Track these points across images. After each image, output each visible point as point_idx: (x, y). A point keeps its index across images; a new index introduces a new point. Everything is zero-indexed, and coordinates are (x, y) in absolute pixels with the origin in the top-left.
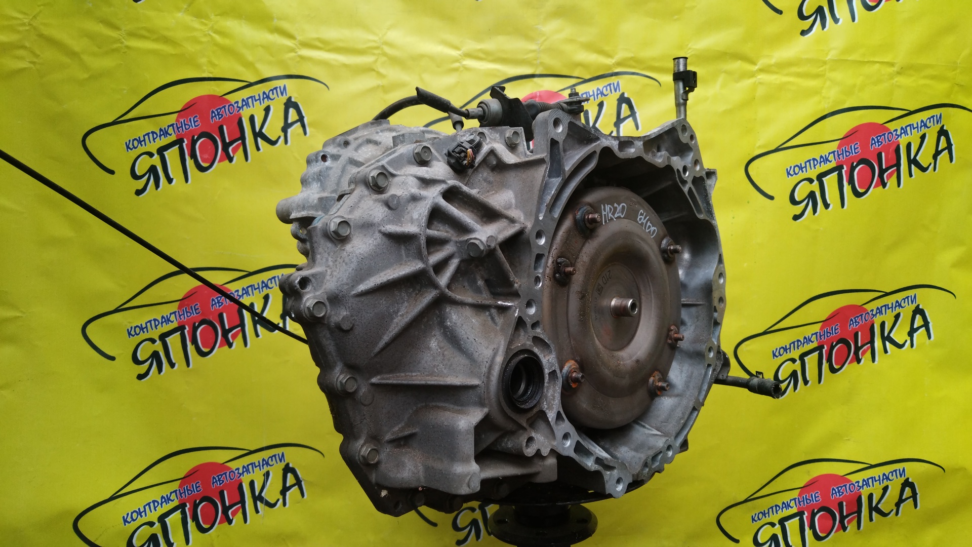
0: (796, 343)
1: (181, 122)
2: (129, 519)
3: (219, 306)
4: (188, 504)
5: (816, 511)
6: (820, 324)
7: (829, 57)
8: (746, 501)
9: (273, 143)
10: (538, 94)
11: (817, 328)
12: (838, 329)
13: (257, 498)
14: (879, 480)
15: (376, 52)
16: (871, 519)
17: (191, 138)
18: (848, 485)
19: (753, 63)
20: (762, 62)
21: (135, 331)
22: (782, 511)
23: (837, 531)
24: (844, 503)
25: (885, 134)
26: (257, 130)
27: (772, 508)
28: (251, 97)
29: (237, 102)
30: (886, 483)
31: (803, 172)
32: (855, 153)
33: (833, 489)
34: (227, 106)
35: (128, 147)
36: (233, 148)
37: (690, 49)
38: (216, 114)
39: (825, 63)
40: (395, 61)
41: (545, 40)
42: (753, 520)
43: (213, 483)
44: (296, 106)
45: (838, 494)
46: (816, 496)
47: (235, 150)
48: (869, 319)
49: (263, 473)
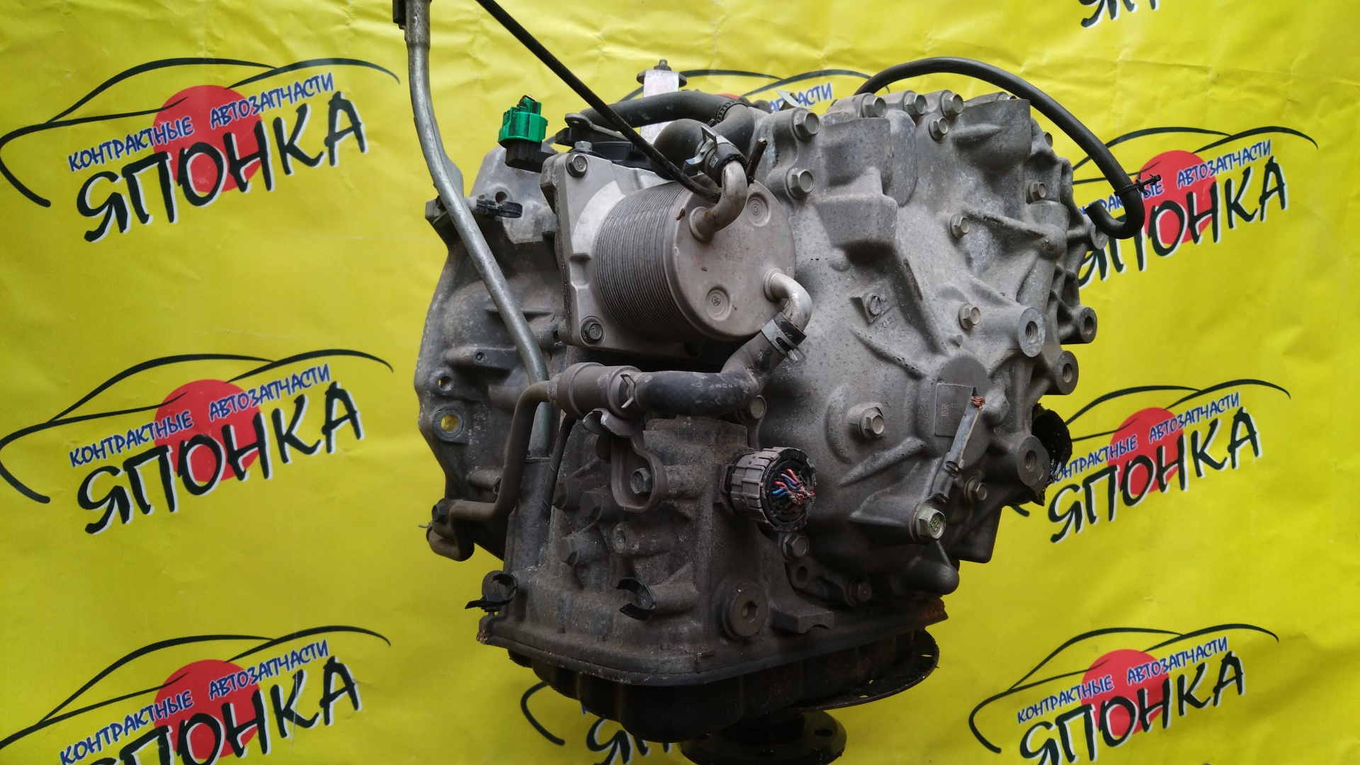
0: (1079, 463)
1: (163, 127)
2: (71, 756)
3: (223, 415)
4: (170, 728)
5: (1107, 703)
6: (1111, 436)
7: (1120, 58)
8: (1011, 691)
9: (311, 162)
11: (1106, 441)
12: (1135, 442)
13: (284, 714)
14: (1193, 656)
15: (472, 28)
16: (1181, 713)
17: (178, 152)
18: (1151, 665)
19: (1019, 64)
20: (1030, 62)
21: (83, 456)
22: (1061, 705)
23: (1136, 731)
24: (1146, 691)
25: (1197, 167)
26: (286, 141)
27: (1046, 700)
28: (276, 91)
29: (254, 98)
32: (1157, 193)
33: (1131, 671)
34: (238, 104)
35: (73, 164)
36: (246, 169)
37: (930, 39)
38: (220, 115)
39: (1115, 65)
41: (724, 20)
42: (1020, 718)
43: (212, 692)
44: (348, 107)
45: (1137, 677)
46: (1107, 681)
47: (250, 173)
48: (1176, 428)
49: (293, 675)
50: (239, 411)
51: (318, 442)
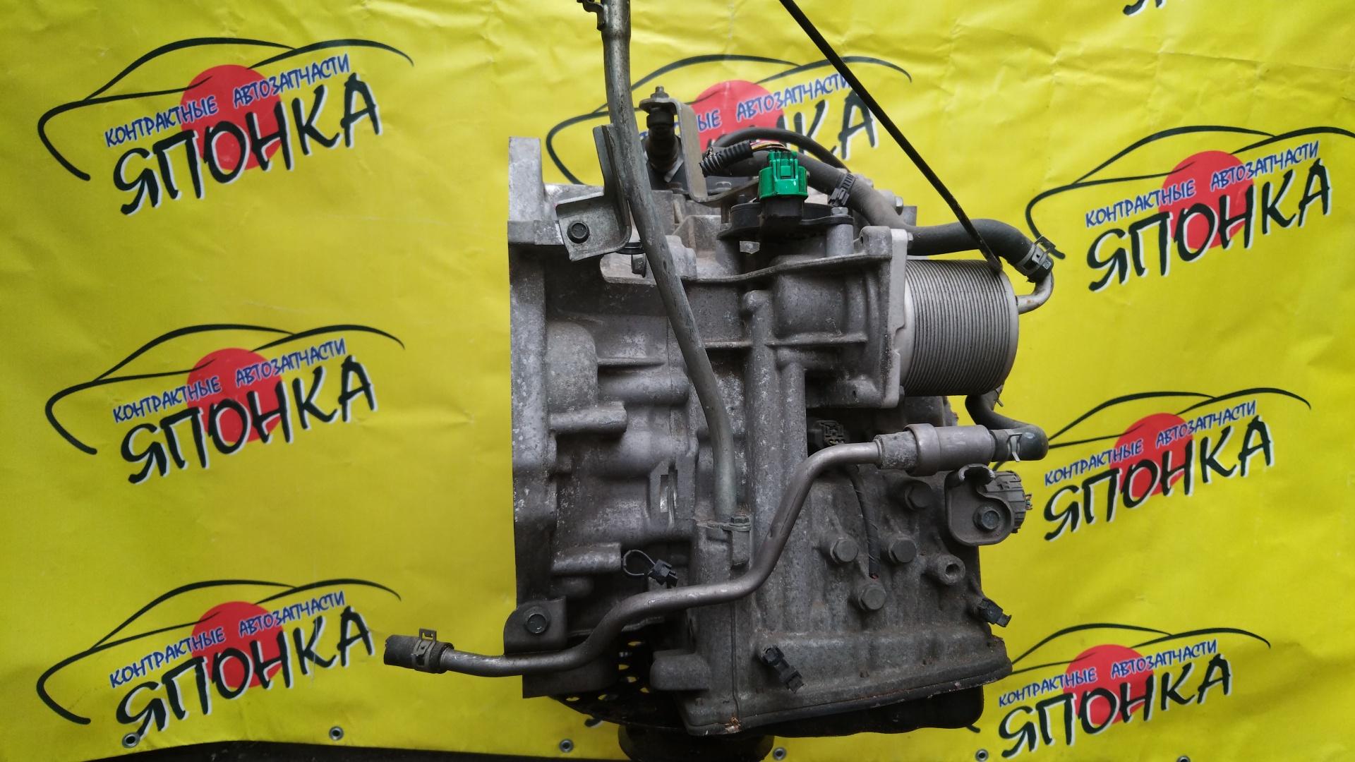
0: (1079, 465)
1: (189, 105)
2: (119, 679)
3: (249, 382)
4: (205, 658)
5: (1088, 693)
6: (1116, 440)
7: (1162, 49)
9: (328, 143)
10: (728, 86)
11: (1111, 445)
12: (1140, 446)
13: (305, 654)
14: (1180, 656)
15: (485, 9)
16: (1163, 707)
17: (204, 130)
18: (1136, 661)
19: (1050, 52)
20: (1063, 52)
21: (125, 413)
23: (1116, 721)
24: (1129, 685)
25: (1234, 168)
27: (1028, 687)
28: (295, 72)
29: (273, 79)
30: (1188, 659)
31: (1109, 219)
32: (1188, 195)
33: (1115, 666)
34: (259, 83)
35: (109, 140)
36: (267, 148)
37: (958, 26)
38: (242, 94)
39: (1156, 57)
40: (513, 25)
41: (742, 3)
42: (1001, 702)
43: (242, 630)
44: (363, 89)
45: (1121, 672)
46: (1091, 673)
47: (271, 152)
48: (1185, 433)
49: (313, 619)
50: (263, 379)
51: (335, 411)
